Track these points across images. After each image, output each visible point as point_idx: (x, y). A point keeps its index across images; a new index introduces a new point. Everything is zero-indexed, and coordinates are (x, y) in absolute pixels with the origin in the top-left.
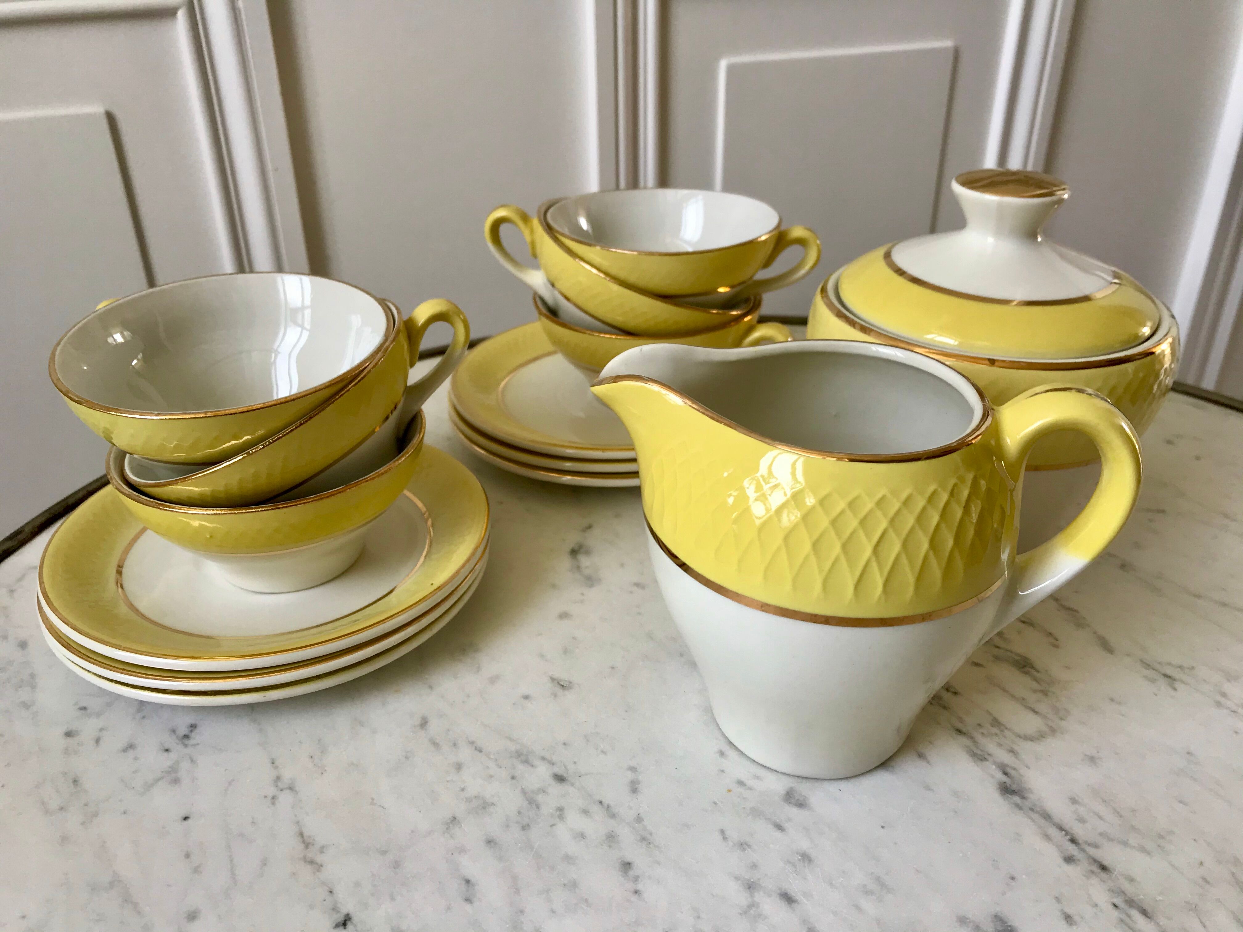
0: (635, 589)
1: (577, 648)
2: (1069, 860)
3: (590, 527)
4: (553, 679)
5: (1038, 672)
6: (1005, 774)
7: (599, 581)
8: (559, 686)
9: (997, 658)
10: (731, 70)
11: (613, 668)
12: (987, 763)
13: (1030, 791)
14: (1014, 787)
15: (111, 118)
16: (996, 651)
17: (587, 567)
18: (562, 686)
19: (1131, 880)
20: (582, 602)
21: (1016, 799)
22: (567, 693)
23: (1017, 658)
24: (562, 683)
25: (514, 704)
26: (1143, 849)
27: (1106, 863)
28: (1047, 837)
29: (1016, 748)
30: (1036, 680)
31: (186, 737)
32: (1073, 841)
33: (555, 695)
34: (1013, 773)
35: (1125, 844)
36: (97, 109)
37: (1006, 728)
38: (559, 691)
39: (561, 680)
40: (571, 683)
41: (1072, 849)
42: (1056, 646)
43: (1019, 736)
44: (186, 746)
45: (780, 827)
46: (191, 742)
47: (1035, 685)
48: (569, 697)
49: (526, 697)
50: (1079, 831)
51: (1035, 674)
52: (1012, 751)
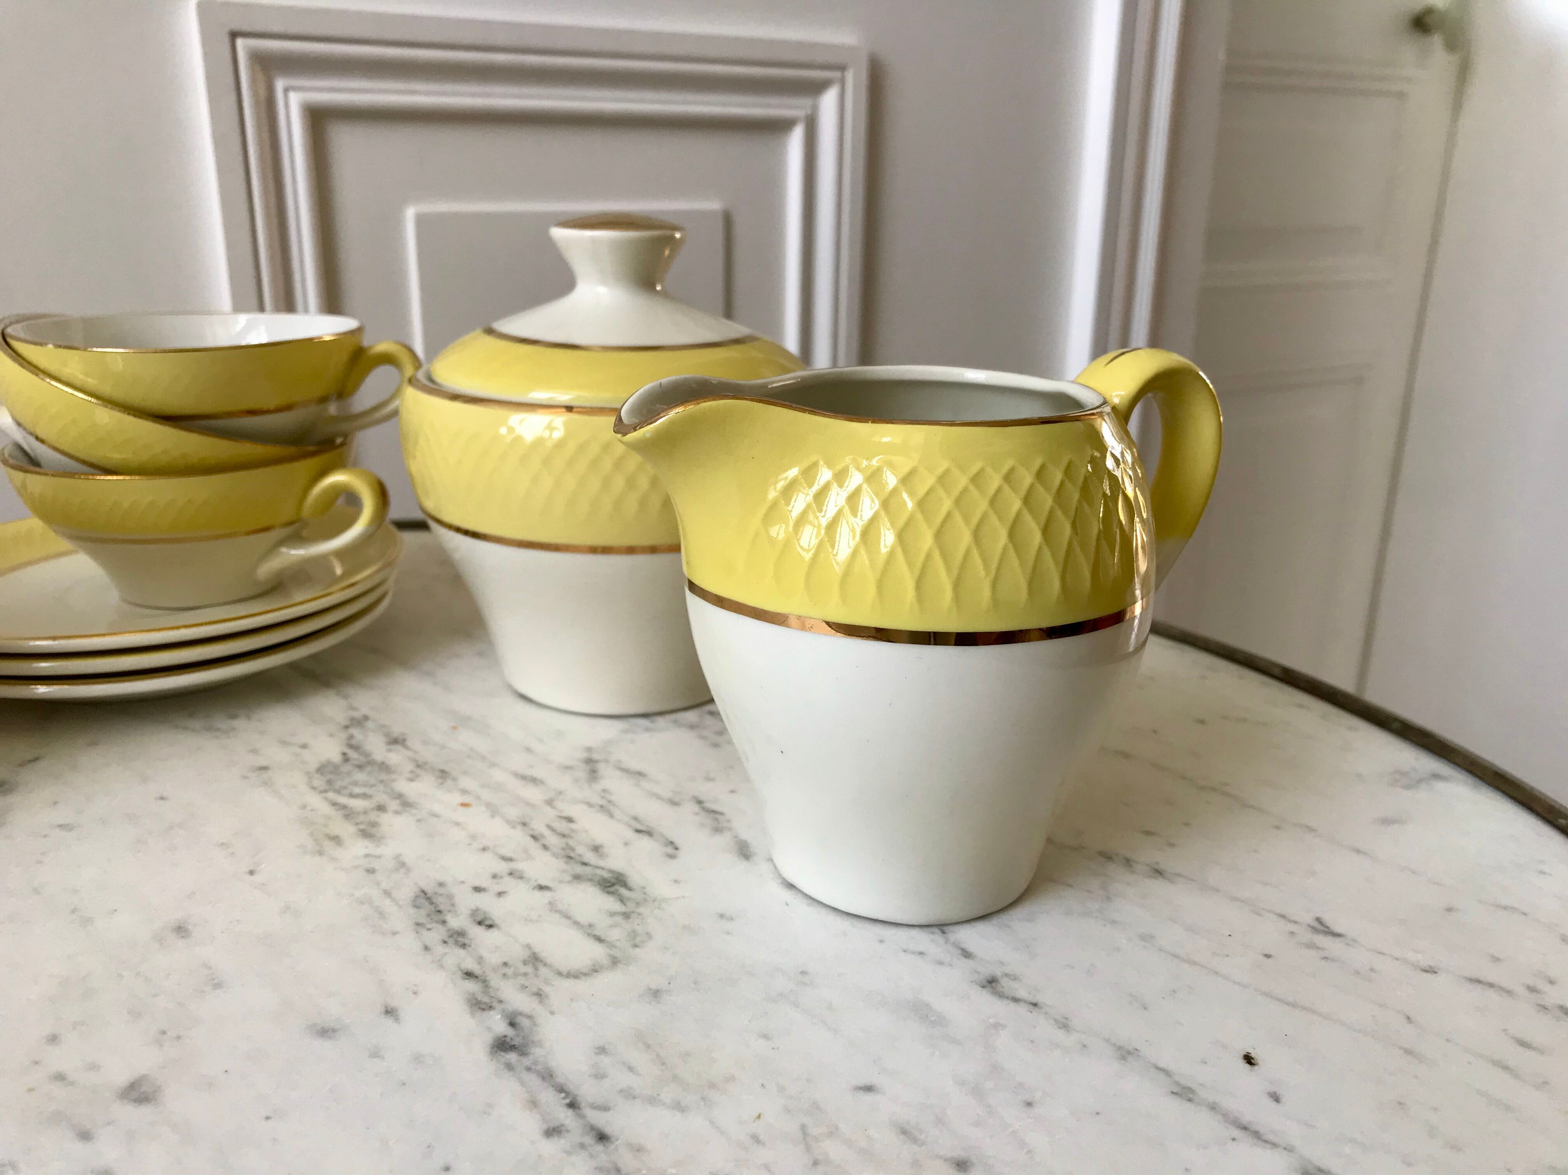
2: (553, 1131)
5: (630, 889)
6: (512, 1024)
9: (577, 878)
10: (421, 221)
12: (492, 1013)
13: (540, 1044)
14: (517, 1041)
16: (580, 869)
19: (639, 1150)
21: (512, 1057)
23: (606, 875)
26: (679, 1107)
27: (608, 1130)
28: (533, 1104)
29: (546, 989)
30: (622, 900)
32: (573, 1105)
34: (524, 1022)
35: (653, 1101)
37: (545, 965)
41: (566, 1117)
42: (672, 857)
43: (560, 974)
45: (85, 1136)
47: (618, 907)
50: (587, 1091)
51: (623, 891)
52: (539, 995)
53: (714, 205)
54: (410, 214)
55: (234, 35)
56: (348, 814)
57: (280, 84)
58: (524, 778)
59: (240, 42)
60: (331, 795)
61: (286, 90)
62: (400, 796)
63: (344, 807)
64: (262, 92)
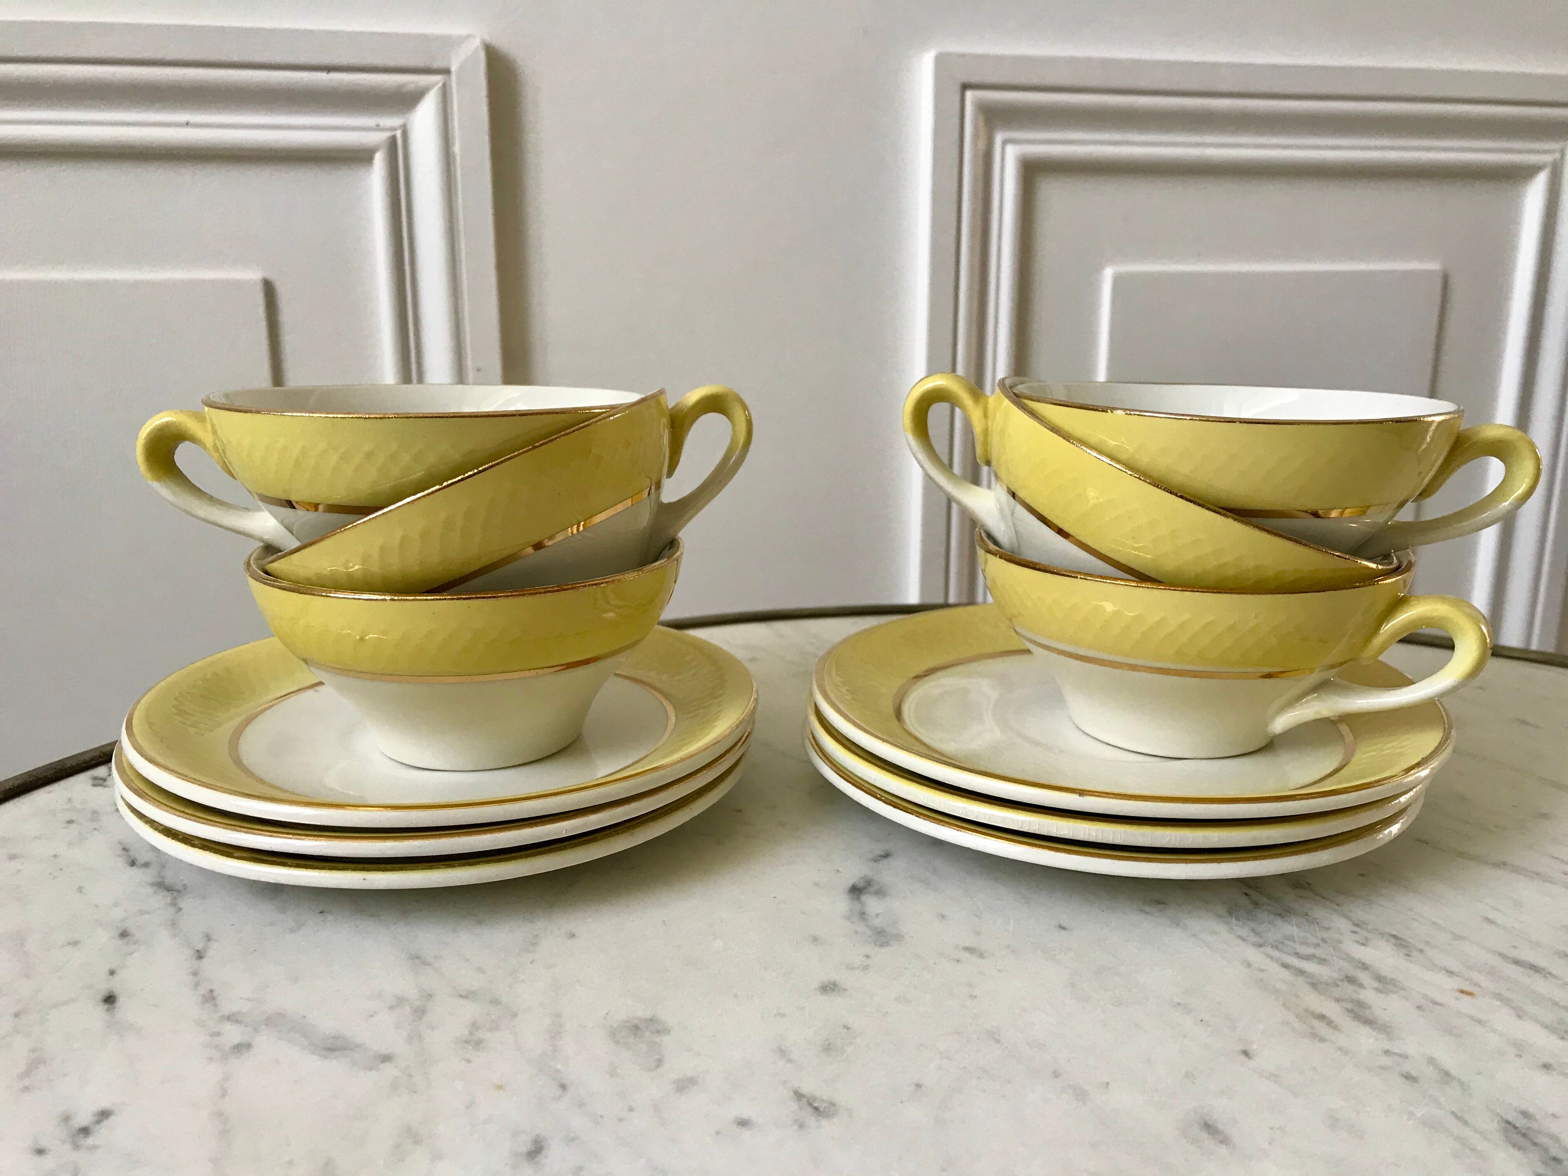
0: (965, 955)
1: (851, 1044)
3: (887, 855)
4: (799, 1095)
7: (899, 937)
8: (810, 1110)
10: (1119, 281)
11: (918, 1086)
15: (269, 289)
17: (877, 915)
18: (816, 1109)
20: (865, 968)
22: (824, 1122)
24: (816, 1105)
25: (718, 1133)
31: (85, 1131)
33: (801, 1126)
36: (253, 275)
38: (811, 1120)
39: (815, 1099)
40: (833, 1104)
44: (76, 1147)
46: (90, 1141)
48: (828, 1128)
49: (743, 1123)
53: (1434, 266)
54: (1108, 274)
55: (965, 87)
56: (1315, 985)
57: (999, 138)
58: (1517, 962)
59: (969, 95)
60: (1269, 950)
61: (1005, 142)
62: (1365, 967)
63: (1301, 972)
64: (982, 145)
